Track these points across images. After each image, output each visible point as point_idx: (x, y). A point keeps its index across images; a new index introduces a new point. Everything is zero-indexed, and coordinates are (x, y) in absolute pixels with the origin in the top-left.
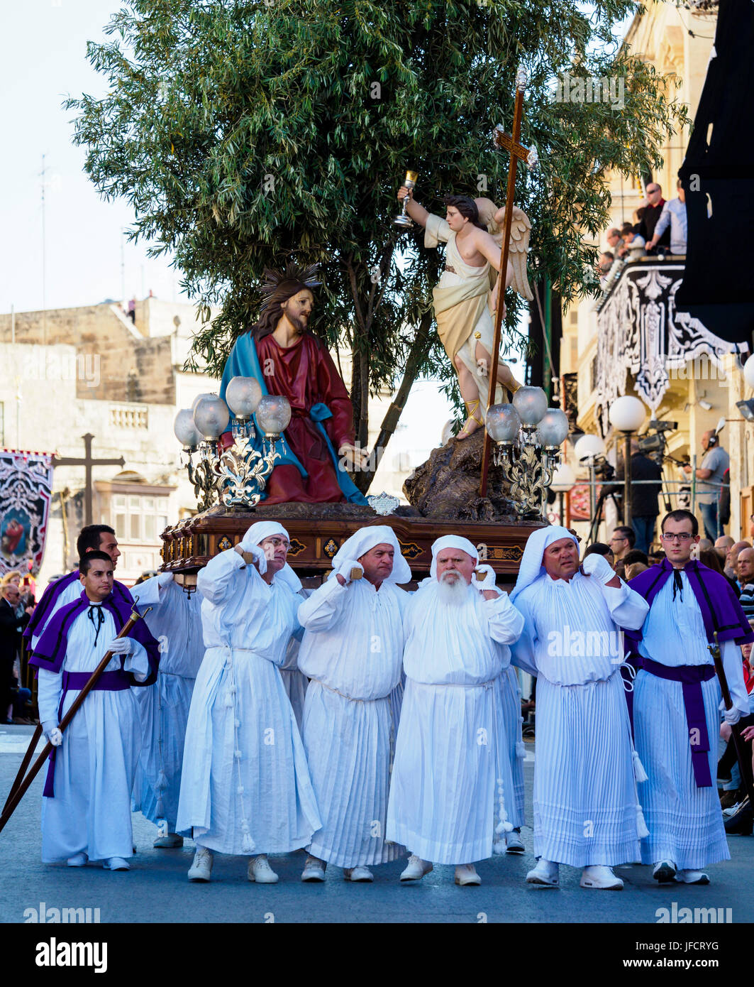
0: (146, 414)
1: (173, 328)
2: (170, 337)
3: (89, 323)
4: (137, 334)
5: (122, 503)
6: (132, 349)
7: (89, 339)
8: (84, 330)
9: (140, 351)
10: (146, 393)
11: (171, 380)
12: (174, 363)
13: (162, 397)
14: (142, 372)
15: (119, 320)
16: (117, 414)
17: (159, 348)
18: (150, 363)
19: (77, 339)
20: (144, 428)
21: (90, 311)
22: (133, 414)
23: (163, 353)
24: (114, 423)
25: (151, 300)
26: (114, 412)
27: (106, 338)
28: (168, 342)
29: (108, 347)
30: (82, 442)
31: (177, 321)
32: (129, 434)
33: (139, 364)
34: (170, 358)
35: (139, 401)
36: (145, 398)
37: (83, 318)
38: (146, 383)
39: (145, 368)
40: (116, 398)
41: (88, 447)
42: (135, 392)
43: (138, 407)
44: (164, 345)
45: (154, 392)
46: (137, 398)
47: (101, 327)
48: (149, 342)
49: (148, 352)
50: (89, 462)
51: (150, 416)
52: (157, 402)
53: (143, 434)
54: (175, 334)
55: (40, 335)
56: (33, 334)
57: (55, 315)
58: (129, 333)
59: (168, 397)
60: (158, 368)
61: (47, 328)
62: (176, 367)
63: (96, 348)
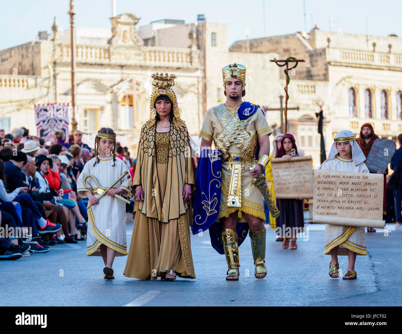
0: (314, 87)
1: (327, 43)
2: (325, 48)
3: (287, 43)
4: (310, 48)
5: (303, 130)
6: (307, 55)
7: (287, 51)
8: (284, 46)
9: (311, 56)
10: (315, 76)
11: (327, 69)
12: (328, 60)
13: (322, 77)
14: (312, 66)
15: (300, 41)
16: (300, 87)
17: (321, 54)
18: (316, 61)
19: (281, 50)
20: (313, 93)
21: (287, 37)
22: (308, 86)
23: (323, 56)
24: (299, 91)
25: (316, 30)
26: (298, 86)
27: (295, 50)
28: (324, 50)
29: (296, 54)
31: (329, 40)
32: (306, 96)
33: (311, 62)
34: (325, 59)
35: (312, 80)
36: (315, 78)
37: (284, 40)
38: (314, 71)
39: (314, 64)
40: (300, 79)
42: (309, 75)
43: (310, 83)
44: (323, 52)
45: (318, 75)
46: (310, 78)
47: (293, 45)
48: (315, 50)
49: (315, 55)
51: (317, 88)
52: (320, 80)
53: (313, 96)
54: (328, 47)
55: (263, 49)
56: (259, 49)
57: (270, 40)
58: (305, 47)
59: (325, 78)
60: (320, 64)
61: (267, 46)
62: (329, 63)
63: (290, 55)
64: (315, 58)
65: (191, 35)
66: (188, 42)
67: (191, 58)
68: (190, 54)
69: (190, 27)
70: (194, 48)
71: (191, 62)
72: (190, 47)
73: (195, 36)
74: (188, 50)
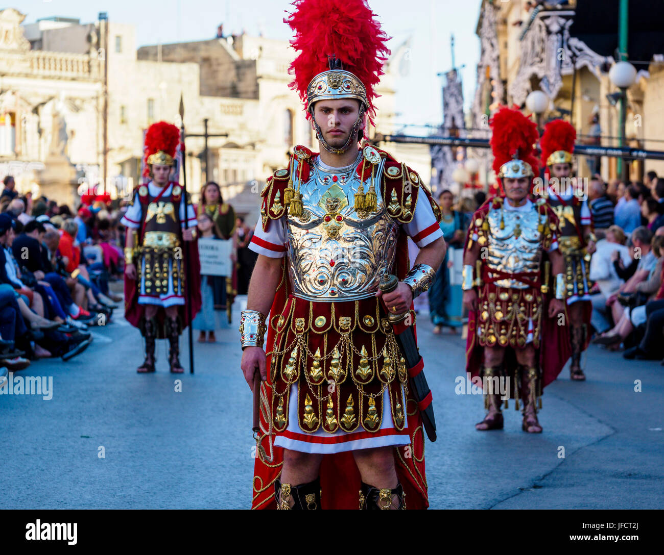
0: (241, 107)
1: (258, 53)
2: (256, 59)
3: (207, 50)
4: (236, 57)
5: (226, 161)
6: (233, 67)
7: (206, 61)
8: (203, 53)
9: (238, 68)
10: (242, 92)
11: (257, 85)
12: (258, 73)
13: (251, 95)
14: (239, 80)
15: (224, 49)
16: (223, 107)
17: (249, 66)
18: (244, 74)
19: (199, 60)
20: (240, 115)
22: (233, 106)
23: (252, 69)
24: (222, 111)
25: (244, 35)
26: (221, 105)
27: (217, 59)
28: (254, 61)
29: (219, 64)
30: (203, 124)
31: (261, 49)
32: (230, 118)
33: (238, 75)
34: (255, 72)
35: (238, 97)
36: (243, 95)
37: (203, 47)
38: (242, 87)
39: (241, 77)
40: (223, 96)
41: (206, 126)
42: (235, 92)
43: (236, 101)
44: (252, 64)
45: (246, 92)
46: (236, 95)
47: (214, 53)
48: (243, 61)
49: (243, 67)
50: (206, 136)
51: (244, 108)
52: (249, 98)
53: (240, 119)
54: (260, 57)
55: (176, 57)
56: (172, 57)
57: (185, 46)
58: (230, 56)
59: (255, 95)
60: (249, 78)
61: (180, 53)
62: (261, 77)
63: (210, 65)
64: (242, 71)
65: (89, 38)
66: (86, 46)
67: (89, 67)
68: (89, 63)
69: (88, 29)
70: (94, 53)
71: (89, 71)
72: (88, 53)
73: (94, 39)
74: (86, 58)
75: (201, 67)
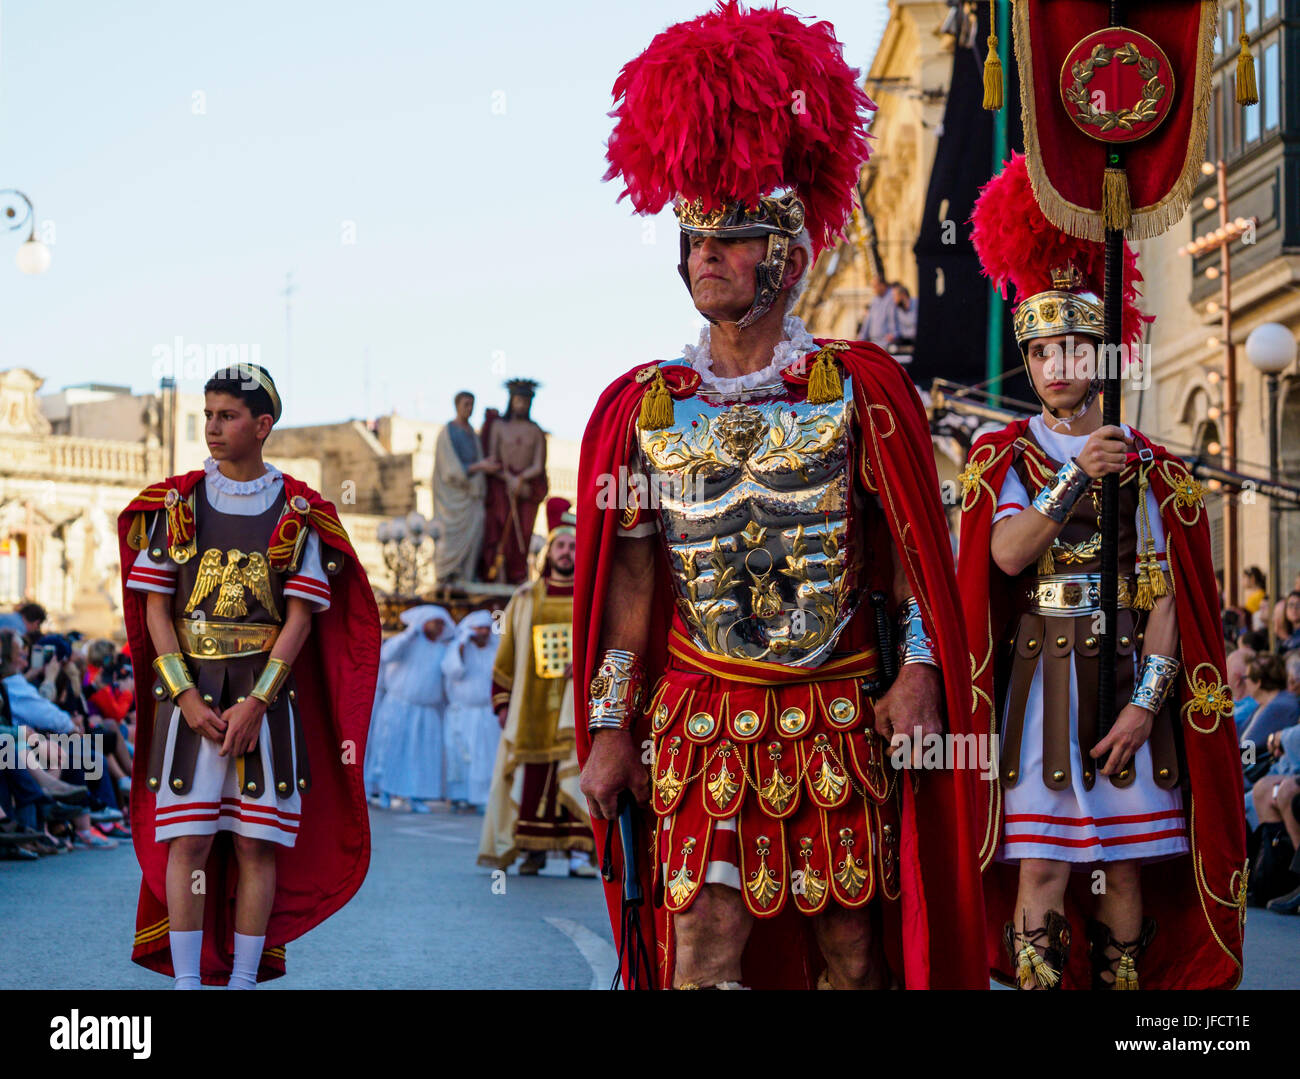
1: (415, 444)
2: (411, 453)
3: (333, 440)
4: (379, 449)
6: (374, 465)
7: (333, 456)
8: (327, 445)
9: (383, 468)
10: (390, 507)
11: (413, 495)
12: (415, 477)
13: (402, 510)
14: (385, 487)
15: (363, 438)
17: (401, 465)
18: (393, 478)
19: (322, 454)
21: (334, 428)
23: (406, 470)
27: (349, 454)
28: (409, 457)
29: (352, 463)
31: (419, 438)
33: (383, 480)
34: (410, 474)
35: (382, 515)
36: (388, 511)
37: (327, 435)
38: (388, 498)
39: (388, 482)
42: (377, 507)
43: (379, 521)
44: (407, 462)
45: (395, 507)
46: (380, 511)
47: (345, 444)
48: (391, 457)
49: (391, 468)
54: (418, 450)
55: (285, 450)
58: (370, 449)
60: (400, 484)
61: (291, 444)
62: (417, 483)
63: (339, 464)
64: (390, 472)
65: (146, 418)
66: (140, 430)
67: (145, 464)
68: (144, 457)
69: (144, 403)
70: (153, 442)
71: (145, 470)
72: (144, 441)
73: (154, 419)
74: (139, 449)
75: (323, 467)
